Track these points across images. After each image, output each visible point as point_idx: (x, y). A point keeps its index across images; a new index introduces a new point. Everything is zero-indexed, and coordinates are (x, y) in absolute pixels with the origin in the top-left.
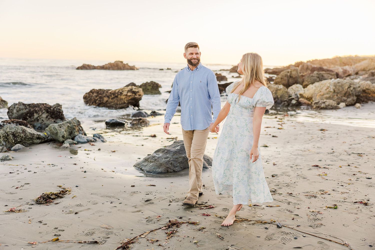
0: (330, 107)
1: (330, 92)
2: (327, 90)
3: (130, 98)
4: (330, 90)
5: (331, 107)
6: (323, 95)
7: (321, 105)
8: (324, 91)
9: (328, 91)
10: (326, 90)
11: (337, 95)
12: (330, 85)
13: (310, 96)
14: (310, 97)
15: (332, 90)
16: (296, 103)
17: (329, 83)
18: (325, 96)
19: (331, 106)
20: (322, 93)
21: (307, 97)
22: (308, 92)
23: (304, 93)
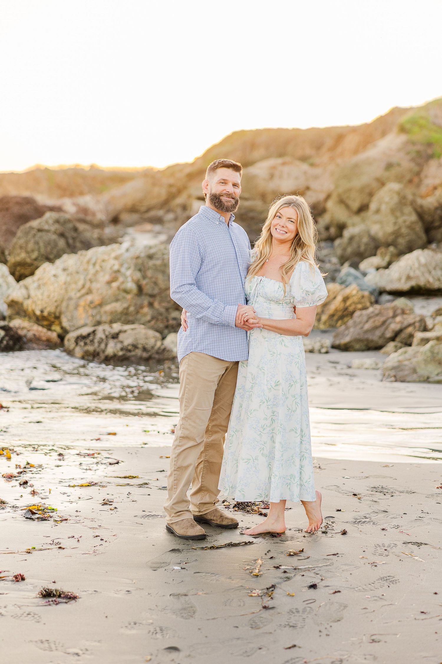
0: (139, 352)
1: (126, 291)
2: (115, 285)
4: (123, 287)
5: (145, 355)
6: (101, 305)
7: (103, 346)
8: (101, 288)
9: (119, 288)
10: (109, 283)
11: (151, 305)
12: (121, 265)
13: (50, 309)
14: (50, 314)
15: (131, 285)
17: (116, 258)
18: (108, 308)
19: (145, 349)
20: (95, 298)
21: (38, 313)
22: (42, 294)
23: (26, 296)
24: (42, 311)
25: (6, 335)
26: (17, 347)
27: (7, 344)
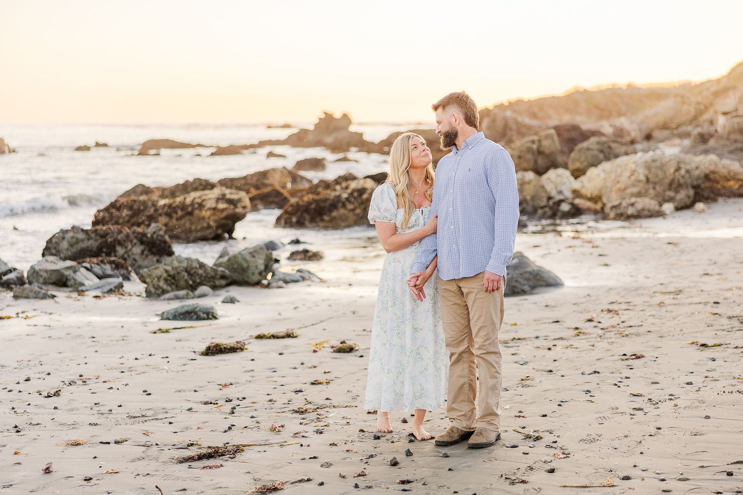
0: (646, 213)
1: (640, 181)
2: (633, 178)
3: (224, 214)
4: (638, 179)
5: (649, 214)
6: (625, 189)
7: (625, 210)
8: (624, 180)
9: (635, 180)
10: (629, 177)
11: (654, 188)
12: (636, 166)
13: (595, 193)
14: (595, 195)
15: (642, 178)
16: (570, 209)
17: (633, 162)
18: (629, 191)
19: (649, 211)
20: (621, 186)
21: (589, 195)
22: (591, 185)
23: (582, 187)
24: (591, 195)
26: (578, 214)
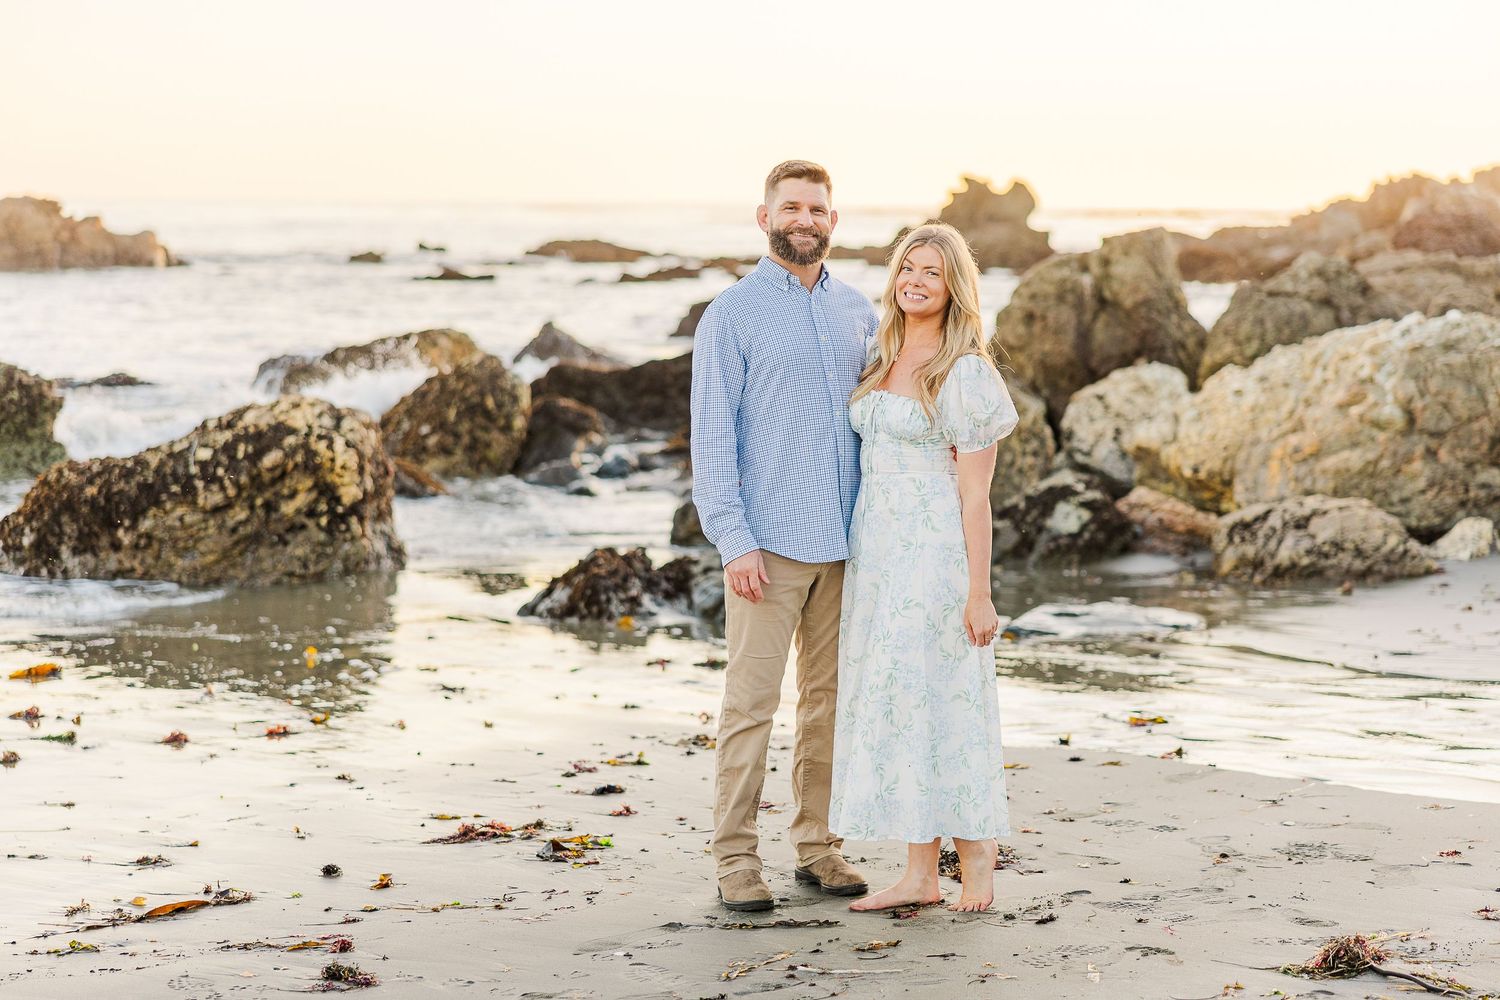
0: (1345, 559)
1: (1377, 425)
2: (1355, 411)
4: (1374, 414)
5: (1359, 565)
6: (1317, 455)
7: (1273, 544)
8: (1323, 419)
9: (1361, 418)
10: (1343, 407)
12: (1379, 367)
13: (1213, 464)
14: (1211, 475)
15: (1391, 412)
16: (1084, 527)
17: (1373, 352)
18: (1330, 462)
19: (1359, 552)
20: (1306, 440)
21: (1188, 473)
22: (1200, 434)
23: (1170, 438)
24: (1196, 471)
25: (1092, 521)
26: (1116, 545)
27: (1092, 539)
